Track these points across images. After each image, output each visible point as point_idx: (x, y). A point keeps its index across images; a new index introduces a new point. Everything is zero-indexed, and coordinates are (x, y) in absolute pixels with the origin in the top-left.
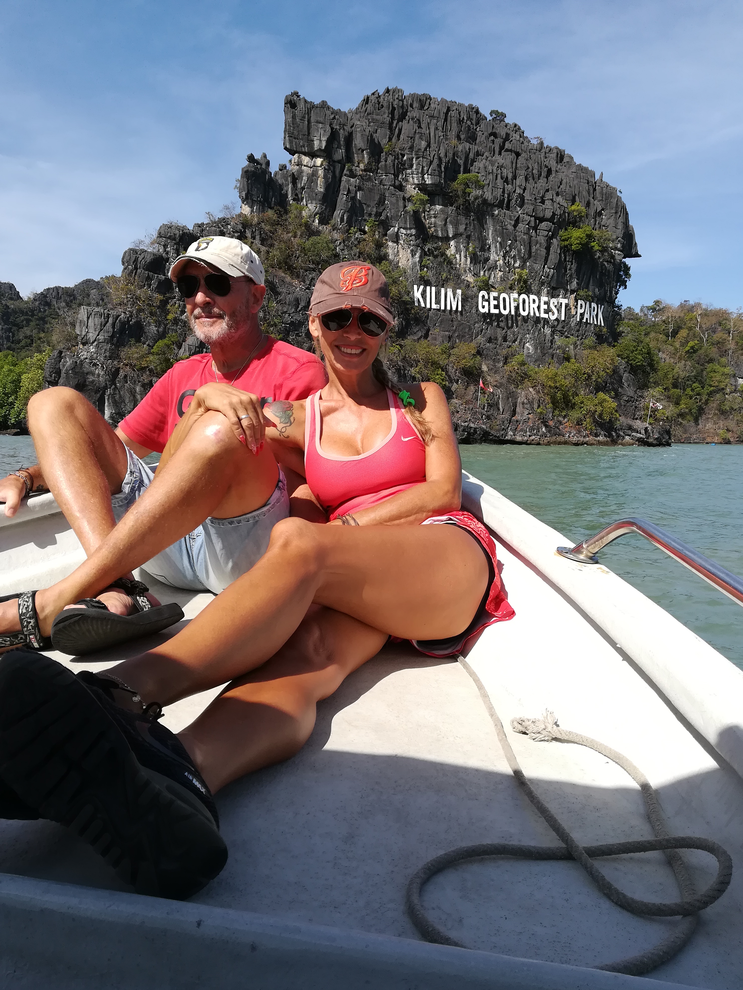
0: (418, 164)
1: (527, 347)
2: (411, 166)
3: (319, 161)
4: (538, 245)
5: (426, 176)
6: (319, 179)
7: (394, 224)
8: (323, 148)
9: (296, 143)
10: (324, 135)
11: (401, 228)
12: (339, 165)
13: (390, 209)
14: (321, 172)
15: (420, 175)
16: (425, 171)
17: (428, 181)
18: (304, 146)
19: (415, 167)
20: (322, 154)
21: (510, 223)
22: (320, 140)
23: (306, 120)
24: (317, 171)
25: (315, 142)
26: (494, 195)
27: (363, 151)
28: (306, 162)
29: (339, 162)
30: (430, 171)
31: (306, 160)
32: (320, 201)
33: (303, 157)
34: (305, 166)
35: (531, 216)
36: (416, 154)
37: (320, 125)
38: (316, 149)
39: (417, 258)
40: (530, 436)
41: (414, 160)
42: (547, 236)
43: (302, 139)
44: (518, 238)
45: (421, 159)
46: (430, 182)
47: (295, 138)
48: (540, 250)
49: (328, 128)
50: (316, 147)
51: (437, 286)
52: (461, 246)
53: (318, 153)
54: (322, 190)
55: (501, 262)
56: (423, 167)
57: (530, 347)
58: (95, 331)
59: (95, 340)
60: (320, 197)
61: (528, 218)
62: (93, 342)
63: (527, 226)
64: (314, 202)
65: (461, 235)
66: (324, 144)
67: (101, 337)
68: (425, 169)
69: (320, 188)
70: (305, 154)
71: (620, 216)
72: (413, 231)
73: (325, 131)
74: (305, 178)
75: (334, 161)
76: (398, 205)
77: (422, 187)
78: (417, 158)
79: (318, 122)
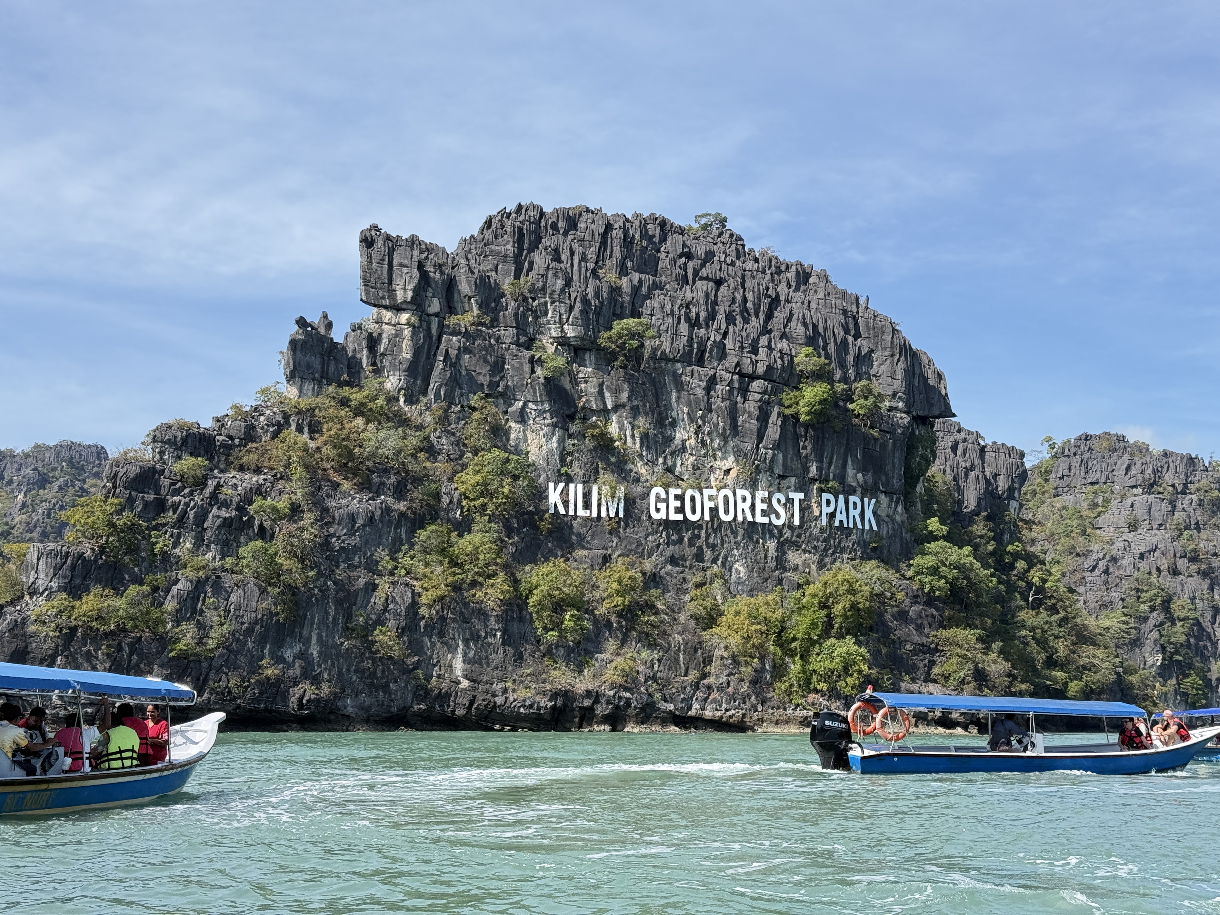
0: (555, 310)
1: (736, 569)
2: (546, 314)
3: (404, 317)
4: (746, 415)
5: (566, 327)
6: (405, 341)
7: (519, 397)
8: (409, 300)
9: (374, 293)
10: (409, 283)
11: (529, 401)
12: (437, 319)
13: (512, 377)
14: (407, 332)
15: (558, 325)
16: (565, 321)
17: (570, 332)
18: (383, 298)
19: (550, 315)
20: (410, 307)
21: (699, 386)
22: (405, 290)
23: (386, 262)
24: (402, 331)
25: (398, 293)
26: (674, 345)
27: (470, 298)
28: (387, 318)
29: (436, 315)
30: (570, 320)
31: (387, 315)
32: (405, 371)
33: (384, 312)
34: (386, 324)
35: (733, 373)
36: (550, 298)
37: (405, 270)
38: (399, 301)
39: (554, 443)
40: (727, 710)
41: (549, 305)
42: (760, 400)
43: (381, 289)
44: (713, 407)
45: (557, 304)
46: (572, 335)
47: (372, 287)
48: (750, 423)
49: (415, 273)
50: (400, 299)
51: (587, 482)
52: (625, 422)
53: (404, 306)
54: (408, 356)
55: (693, 441)
56: (561, 315)
57: (741, 568)
58: (47, 576)
59: (46, 589)
60: (405, 366)
61: (727, 376)
62: (43, 592)
63: (728, 388)
64: (397, 373)
65: (623, 406)
66: (410, 294)
67: (55, 585)
68: (564, 317)
69: (406, 354)
70: (386, 307)
71: (899, 360)
72: (547, 406)
73: (411, 277)
74: (385, 341)
75: (429, 315)
76: (523, 370)
77: (563, 342)
78: (552, 303)
79: (402, 265)
